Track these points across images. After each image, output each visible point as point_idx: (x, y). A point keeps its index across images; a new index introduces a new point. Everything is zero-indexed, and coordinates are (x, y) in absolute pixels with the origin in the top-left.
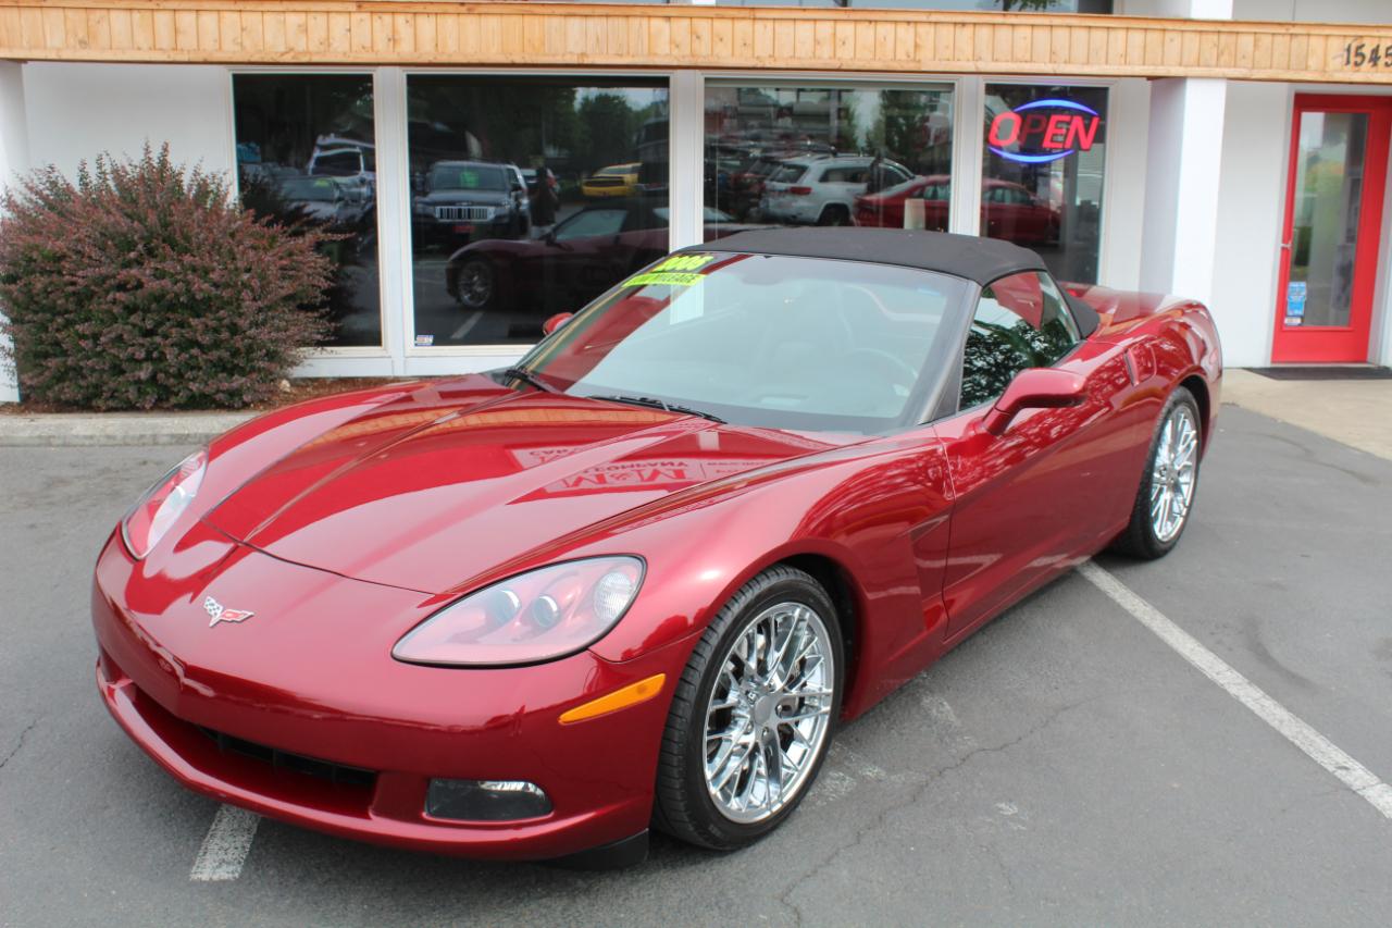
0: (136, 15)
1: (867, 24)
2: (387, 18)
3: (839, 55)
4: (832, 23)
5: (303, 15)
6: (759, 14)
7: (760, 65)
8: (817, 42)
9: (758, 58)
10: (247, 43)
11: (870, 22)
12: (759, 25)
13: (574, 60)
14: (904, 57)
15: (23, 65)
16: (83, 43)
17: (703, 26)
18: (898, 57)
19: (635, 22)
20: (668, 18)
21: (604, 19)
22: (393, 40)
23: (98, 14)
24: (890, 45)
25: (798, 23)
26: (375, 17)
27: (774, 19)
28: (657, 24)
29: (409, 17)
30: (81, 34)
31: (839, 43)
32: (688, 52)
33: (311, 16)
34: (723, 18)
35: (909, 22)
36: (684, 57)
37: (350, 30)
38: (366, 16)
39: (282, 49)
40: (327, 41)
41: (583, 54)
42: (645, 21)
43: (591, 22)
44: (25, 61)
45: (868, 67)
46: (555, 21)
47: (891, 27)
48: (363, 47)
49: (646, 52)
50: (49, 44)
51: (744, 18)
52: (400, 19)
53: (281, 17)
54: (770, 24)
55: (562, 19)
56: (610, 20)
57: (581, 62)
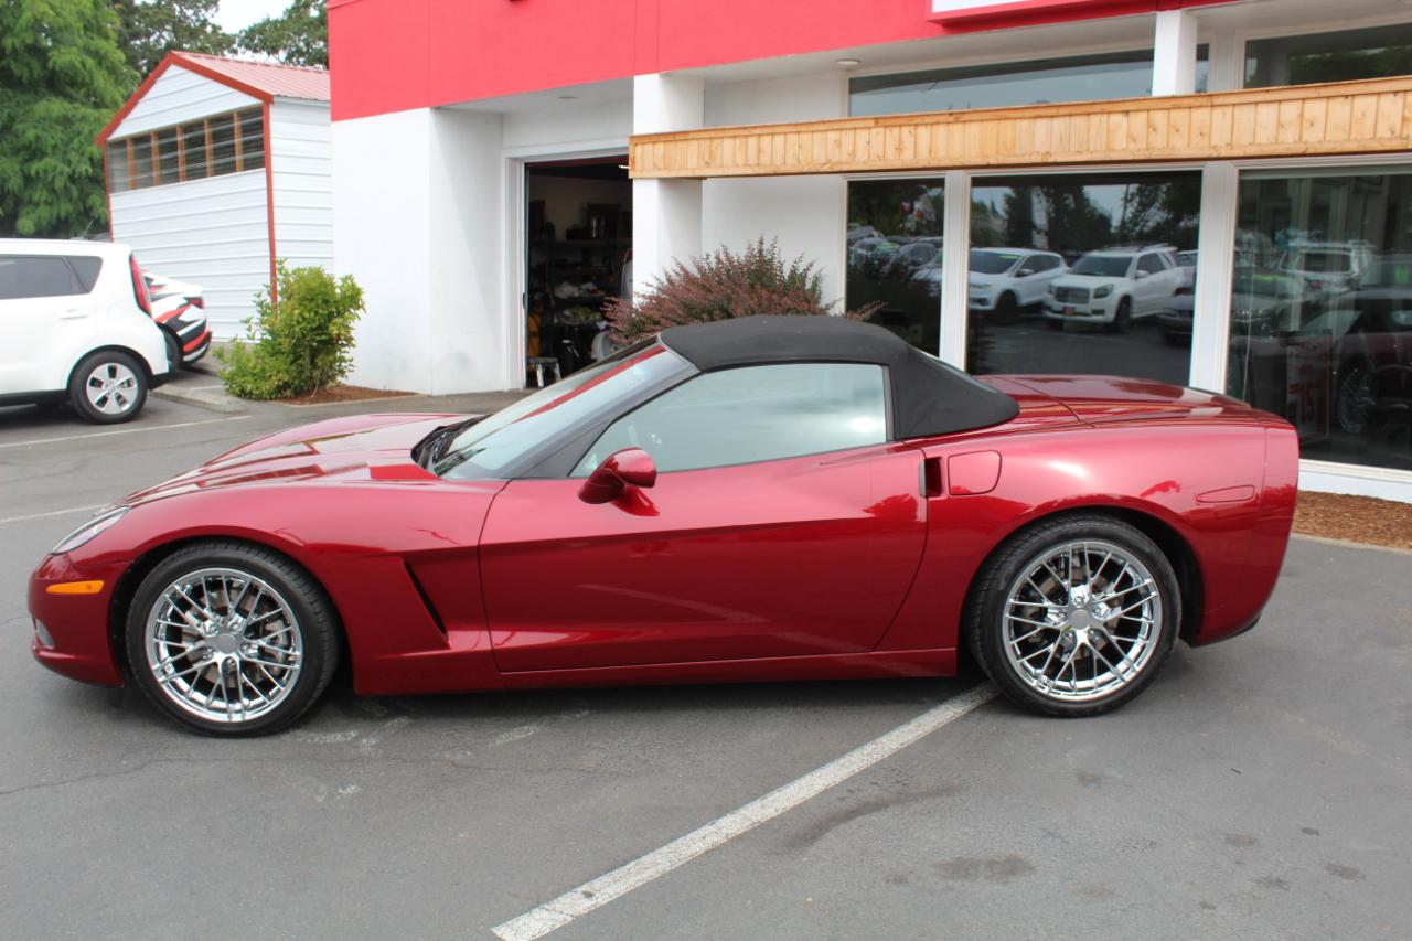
0: (737, 140)
1: (1341, 100)
2: (896, 131)
3: (1306, 137)
4: (1300, 103)
5: (838, 133)
6: (1217, 101)
7: (1215, 155)
8: (1280, 125)
9: (1215, 147)
10: (802, 158)
11: (1346, 96)
12: (1218, 112)
13: (1039, 159)
14: (1388, 135)
15: (704, 181)
16: (707, 164)
17: (1159, 118)
18: (1379, 135)
19: (1095, 119)
20: (1127, 112)
21: (1067, 119)
22: (899, 149)
23: (717, 141)
24: (1370, 121)
25: (1260, 106)
26: (887, 130)
27: (1234, 105)
28: (1117, 119)
29: (912, 128)
30: (707, 158)
31: (1307, 124)
32: (1144, 145)
33: (844, 132)
34: (1179, 108)
35: (1395, 93)
36: (1139, 150)
37: (869, 143)
38: (881, 130)
39: (824, 161)
40: (853, 154)
41: (1048, 153)
42: (1105, 117)
43: (1057, 122)
44: (705, 178)
45: (1339, 148)
46: (1025, 123)
47: (1372, 100)
48: (878, 157)
49: (1104, 147)
50: (689, 165)
51: (1201, 106)
52: (905, 130)
53: (824, 135)
54: (1229, 110)
55: (1031, 121)
56: (1073, 119)
57: (1045, 161)
